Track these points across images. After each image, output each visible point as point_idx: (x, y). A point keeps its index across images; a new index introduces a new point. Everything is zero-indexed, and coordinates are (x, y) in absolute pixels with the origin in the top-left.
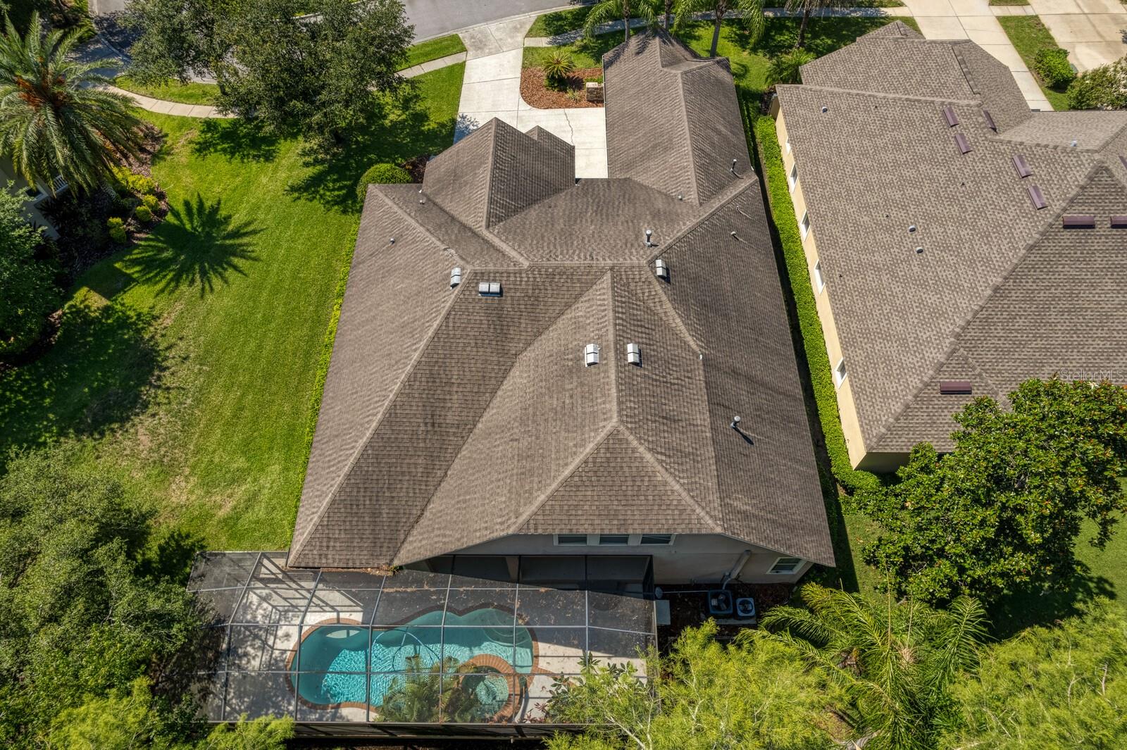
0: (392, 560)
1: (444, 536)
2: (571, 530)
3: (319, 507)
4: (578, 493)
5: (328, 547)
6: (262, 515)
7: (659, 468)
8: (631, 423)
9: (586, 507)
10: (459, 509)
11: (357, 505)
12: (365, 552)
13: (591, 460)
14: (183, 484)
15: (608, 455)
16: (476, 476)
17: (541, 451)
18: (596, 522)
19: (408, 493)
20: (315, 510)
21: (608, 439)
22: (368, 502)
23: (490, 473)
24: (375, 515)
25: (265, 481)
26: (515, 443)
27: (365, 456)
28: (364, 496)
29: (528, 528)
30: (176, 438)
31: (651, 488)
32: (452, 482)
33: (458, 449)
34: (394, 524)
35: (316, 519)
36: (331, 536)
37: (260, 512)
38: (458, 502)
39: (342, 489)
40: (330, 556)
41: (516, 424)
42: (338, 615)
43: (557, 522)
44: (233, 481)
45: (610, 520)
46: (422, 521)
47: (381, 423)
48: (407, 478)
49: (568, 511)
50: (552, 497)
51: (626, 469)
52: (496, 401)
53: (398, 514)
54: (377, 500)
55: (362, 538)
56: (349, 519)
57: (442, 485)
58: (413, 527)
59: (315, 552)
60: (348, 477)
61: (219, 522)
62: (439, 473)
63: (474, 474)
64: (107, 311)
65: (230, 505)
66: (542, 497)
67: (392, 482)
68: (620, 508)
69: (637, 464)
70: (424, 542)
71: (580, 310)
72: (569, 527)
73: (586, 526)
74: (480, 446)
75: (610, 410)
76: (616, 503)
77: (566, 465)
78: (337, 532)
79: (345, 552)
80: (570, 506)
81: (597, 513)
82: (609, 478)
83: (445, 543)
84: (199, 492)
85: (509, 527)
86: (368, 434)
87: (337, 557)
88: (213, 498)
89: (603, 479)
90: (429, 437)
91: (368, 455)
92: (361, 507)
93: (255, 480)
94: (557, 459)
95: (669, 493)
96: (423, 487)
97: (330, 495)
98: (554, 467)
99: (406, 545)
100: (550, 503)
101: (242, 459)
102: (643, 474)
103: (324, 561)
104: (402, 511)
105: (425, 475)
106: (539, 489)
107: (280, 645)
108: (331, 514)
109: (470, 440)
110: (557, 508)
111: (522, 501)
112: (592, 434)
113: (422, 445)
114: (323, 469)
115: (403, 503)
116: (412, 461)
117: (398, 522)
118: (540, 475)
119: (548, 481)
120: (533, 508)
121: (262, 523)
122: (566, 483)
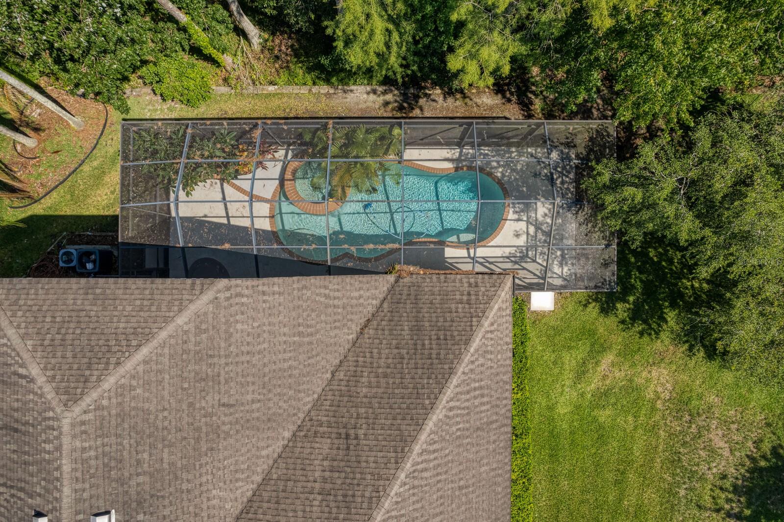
0: (397, 281)
1: (327, 296)
2: (152, 283)
3: (484, 337)
4: (135, 325)
5: (469, 294)
6: (566, 357)
7: (26, 356)
8: (49, 419)
9: (129, 308)
10: (308, 326)
11: (438, 339)
12: (426, 289)
13: (111, 367)
14: (660, 389)
15: (87, 373)
16: (286, 365)
17: (186, 385)
18: (121, 292)
19: (379, 353)
20: (489, 335)
21: (82, 394)
22: (427, 342)
23: (265, 365)
24: (417, 329)
25: (570, 395)
26: (225, 400)
27: (432, 396)
28: (431, 349)
29: (202, 285)
30: (684, 444)
31: (43, 331)
32: (323, 363)
33: (317, 405)
34: (396, 319)
35: (486, 324)
36: (467, 306)
37: (570, 360)
38: (311, 335)
39: (459, 357)
40: (466, 285)
41: (226, 428)
42: (469, 253)
43: (167, 292)
44: (606, 394)
45: (103, 294)
46: (363, 321)
47: (414, 439)
48: (380, 370)
49: (152, 305)
50: (167, 320)
51: (69, 354)
52: (262, 467)
53: (391, 330)
54: (416, 344)
55: (431, 303)
56: (447, 324)
57: (337, 361)
58: (373, 315)
59: (483, 289)
60: (452, 372)
61: (610, 348)
62: (341, 375)
63: (290, 367)
65: (603, 366)
66: (181, 320)
67: (399, 366)
68: (88, 308)
69: (53, 361)
70: (356, 294)
72: (154, 286)
73: (134, 287)
74: (285, 406)
75: (74, 437)
76: (93, 313)
77: (145, 362)
78: (460, 310)
79: (450, 289)
80: (149, 310)
81: (118, 302)
82: (93, 343)
83: (326, 287)
84: (639, 381)
85: (228, 289)
86: (430, 425)
87: (458, 285)
88: (623, 374)
89: (101, 342)
90: (353, 421)
91: (429, 398)
92: (434, 337)
93: (582, 395)
94: (160, 372)
95: (23, 325)
96: (361, 359)
97: (472, 350)
98: (166, 360)
99: (381, 296)
100: (172, 314)
101: (602, 419)
102: (50, 349)
103: (472, 280)
104: (387, 332)
105: (359, 373)
106: (186, 332)
107: (522, 225)
108: (468, 329)
109: (301, 415)
110: (164, 308)
111: (210, 319)
112: (105, 402)
113: (362, 410)
114: (489, 387)
115: (384, 342)
116: (374, 390)
117: (390, 321)
118: (184, 351)
119: (173, 341)
120: (193, 308)
121: (564, 347)
122: (148, 337)
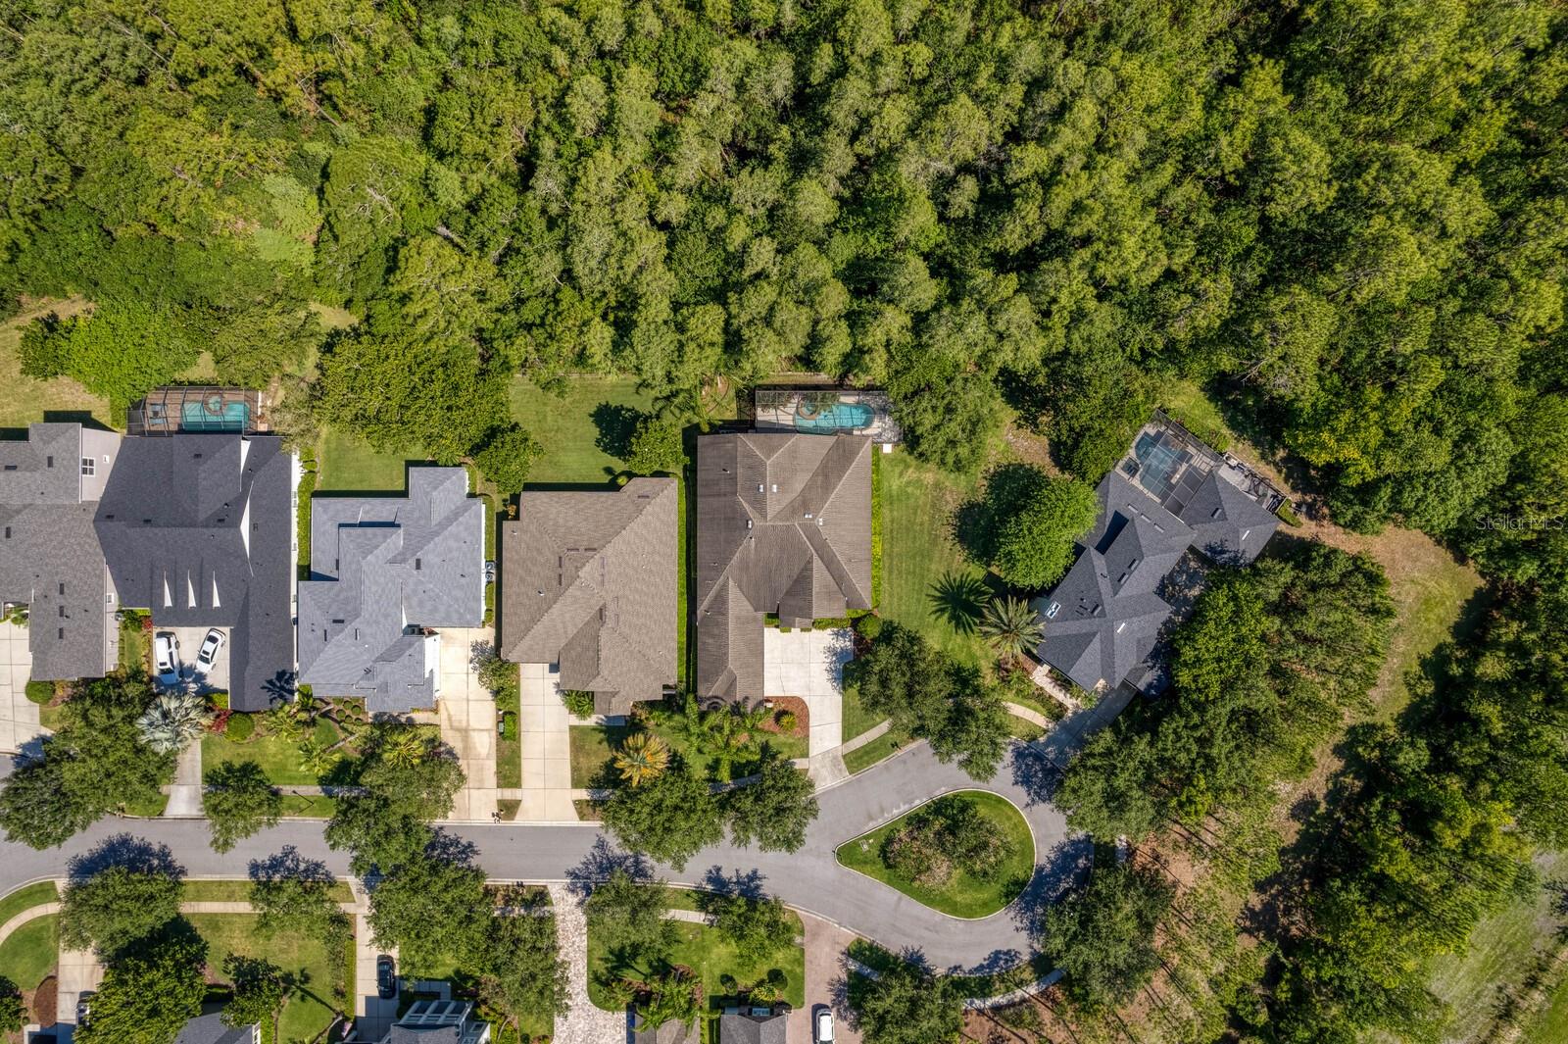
14: (929, 481)
15: (770, 453)
17: (790, 459)
25: (897, 482)
30: (938, 501)
33: (818, 468)
37: (897, 471)
44: (910, 483)
47: (842, 477)
48: (834, 460)
52: (806, 481)
61: (911, 467)
64: (989, 565)
65: (909, 473)
67: (839, 459)
71: (778, 508)
74: (812, 467)
75: (769, 468)
84: (922, 478)
88: (916, 475)
93: (901, 483)
96: (828, 457)
101: (908, 491)
105: (828, 461)
107: (880, 424)
109: (814, 470)
113: (830, 469)
121: (895, 466)
